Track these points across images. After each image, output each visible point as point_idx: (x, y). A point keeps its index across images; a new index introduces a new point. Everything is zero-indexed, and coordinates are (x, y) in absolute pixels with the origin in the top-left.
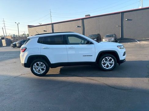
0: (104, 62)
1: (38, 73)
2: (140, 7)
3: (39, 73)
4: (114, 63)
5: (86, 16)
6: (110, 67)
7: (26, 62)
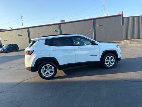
0: (107, 60)
1: (46, 76)
2: (106, 16)
3: (48, 76)
4: (114, 61)
5: (61, 21)
6: (112, 64)
7: (33, 66)
